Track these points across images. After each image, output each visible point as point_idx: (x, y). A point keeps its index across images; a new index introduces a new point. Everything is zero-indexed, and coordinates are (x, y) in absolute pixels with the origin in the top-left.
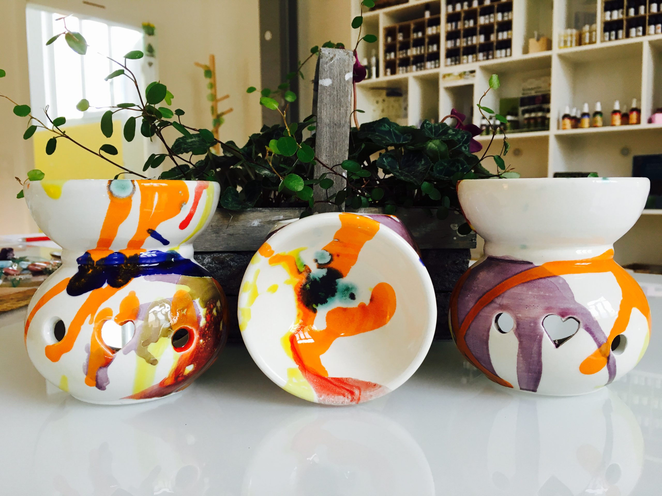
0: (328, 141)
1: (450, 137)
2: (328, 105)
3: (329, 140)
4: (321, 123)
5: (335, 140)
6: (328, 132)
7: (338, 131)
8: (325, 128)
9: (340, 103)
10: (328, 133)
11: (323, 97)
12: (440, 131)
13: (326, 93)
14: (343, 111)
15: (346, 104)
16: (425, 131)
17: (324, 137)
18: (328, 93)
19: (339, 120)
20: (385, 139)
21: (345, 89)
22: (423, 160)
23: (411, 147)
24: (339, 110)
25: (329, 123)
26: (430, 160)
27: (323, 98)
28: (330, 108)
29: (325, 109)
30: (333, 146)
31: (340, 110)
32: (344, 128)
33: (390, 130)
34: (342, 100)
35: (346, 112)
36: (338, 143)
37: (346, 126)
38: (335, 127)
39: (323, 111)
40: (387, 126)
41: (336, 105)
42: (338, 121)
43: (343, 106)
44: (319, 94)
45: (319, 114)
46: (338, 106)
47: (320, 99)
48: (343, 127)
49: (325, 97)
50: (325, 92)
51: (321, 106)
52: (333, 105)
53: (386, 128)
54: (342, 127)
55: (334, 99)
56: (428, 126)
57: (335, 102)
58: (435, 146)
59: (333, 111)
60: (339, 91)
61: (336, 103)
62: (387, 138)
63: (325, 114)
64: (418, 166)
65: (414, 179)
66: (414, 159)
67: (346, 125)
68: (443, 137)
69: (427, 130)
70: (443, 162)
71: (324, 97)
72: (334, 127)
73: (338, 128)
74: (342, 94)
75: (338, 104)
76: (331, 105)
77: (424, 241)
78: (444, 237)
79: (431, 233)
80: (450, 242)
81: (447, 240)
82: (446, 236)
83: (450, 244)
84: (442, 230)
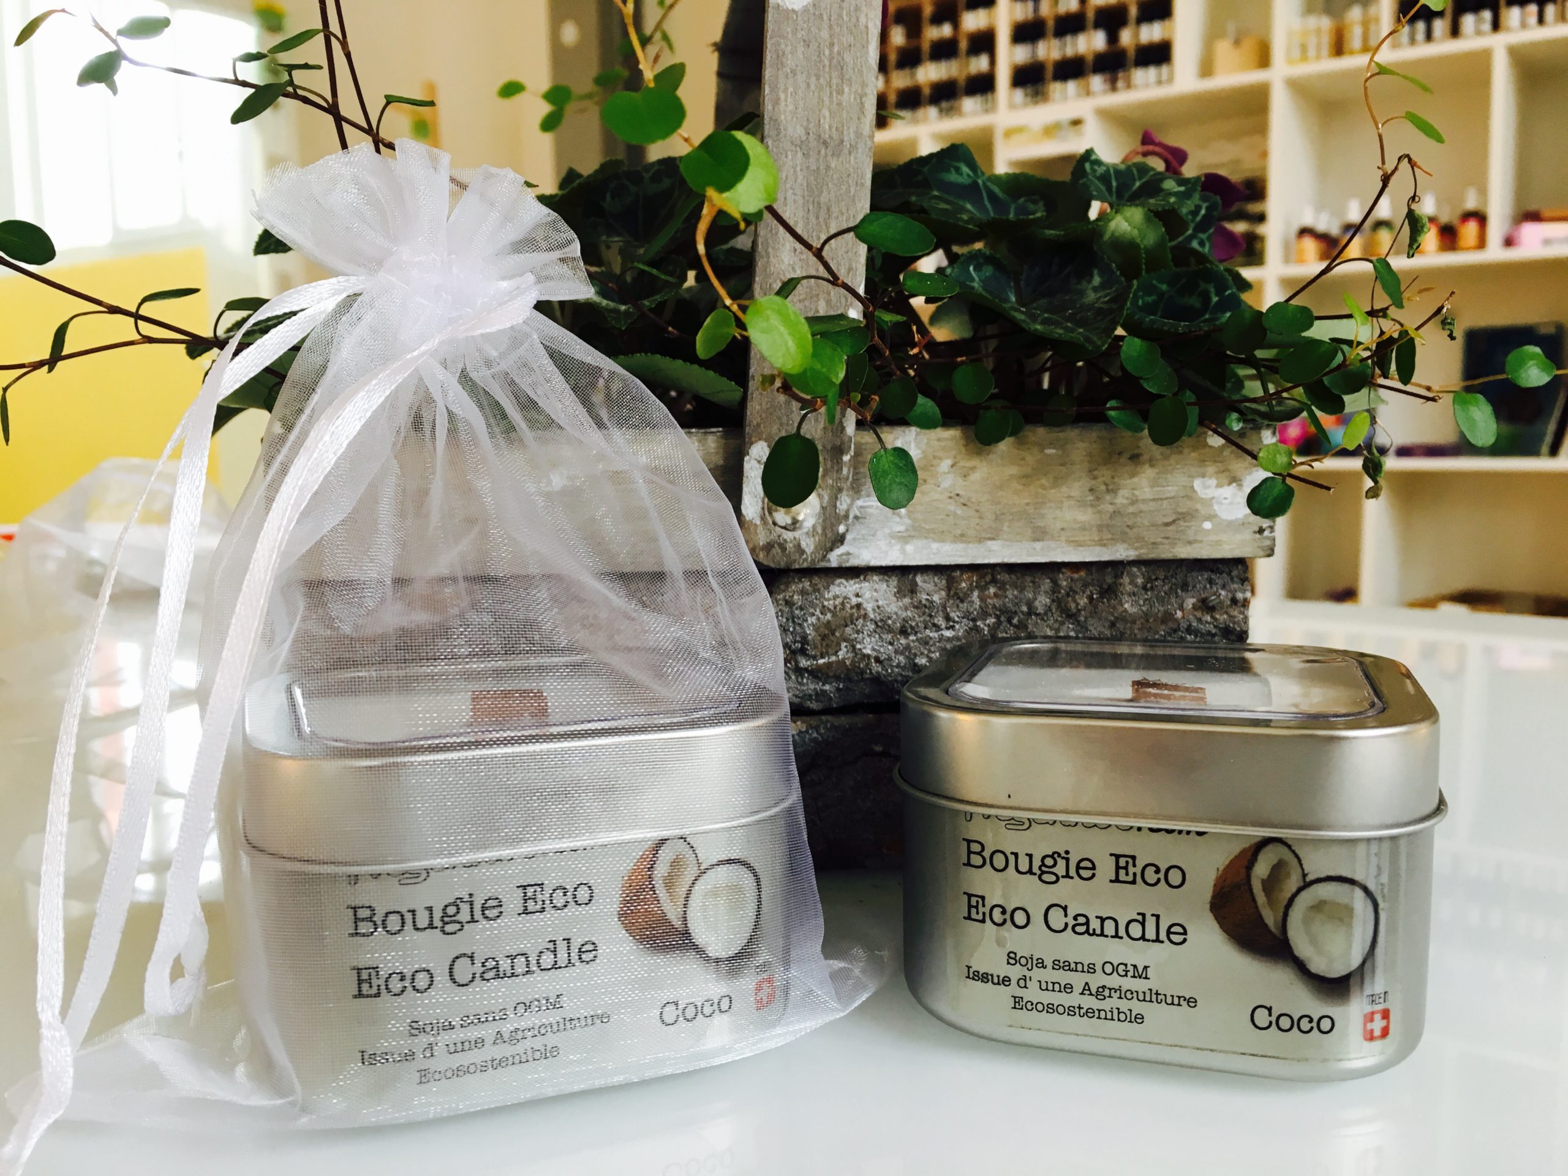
0: (801, 201)
1: (1172, 200)
2: (801, 78)
3: (804, 197)
4: (778, 134)
5: (823, 199)
6: (801, 170)
7: (833, 165)
8: (789, 153)
9: (842, 69)
10: (799, 173)
11: (783, 46)
12: (1134, 181)
13: (795, 31)
14: (852, 96)
15: (860, 72)
16: (1088, 183)
17: (788, 186)
18: (799, 36)
19: (837, 129)
20: (963, 210)
21: (858, 20)
22: (1096, 272)
23: (1053, 232)
24: (838, 93)
25: (804, 138)
26: (1118, 273)
27: (784, 52)
28: (808, 85)
29: (791, 89)
30: (817, 218)
31: (840, 92)
32: (852, 158)
33: (975, 183)
34: (848, 57)
35: (861, 99)
36: (835, 210)
37: (860, 150)
38: (823, 151)
39: (782, 96)
40: (965, 169)
41: (827, 76)
42: (834, 130)
43: (850, 80)
44: (771, 38)
45: (770, 107)
46: (834, 81)
47: (774, 56)
48: (850, 153)
49: (789, 48)
50: (789, 29)
51: (777, 77)
52: (818, 77)
53: (961, 174)
54: (846, 151)
55: (819, 56)
56: (1096, 167)
57: (824, 66)
58: (1129, 228)
59: (816, 94)
60: (837, 30)
61: (827, 69)
62: (969, 206)
63: (791, 107)
64: (1082, 293)
65: (1081, 330)
66: (1066, 272)
67: (861, 146)
68: (1152, 201)
69: (1097, 182)
70: (1154, 282)
71: (787, 46)
72: (819, 152)
73: (833, 155)
74: (847, 39)
75: (835, 74)
76: (809, 76)
77: (1110, 536)
78: (1174, 521)
79: (1131, 509)
80: (1191, 538)
81: (1181, 531)
82: (1179, 519)
83: (1190, 543)
84: (1166, 499)
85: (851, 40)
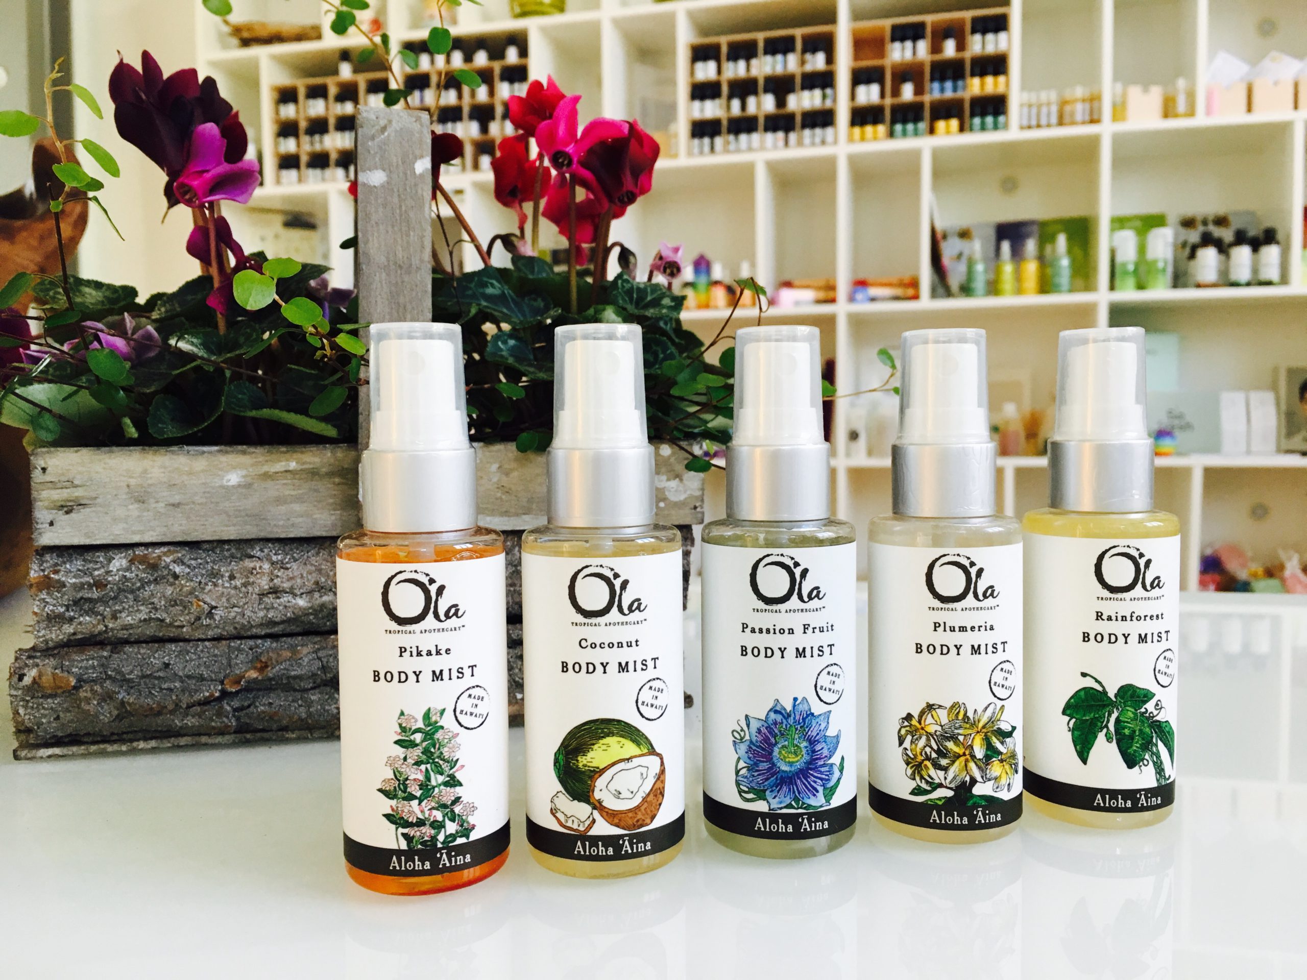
0: (386, 302)
2: (381, 227)
3: (388, 300)
5: (401, 300)
6: (385, 284)
7: (406, 280)
8: (377, 274)
9: (408, 221)
11: (369, 208)
13: (376, 199)
14: (416, 238)
15: (420, 222)
18: (379, 201)
19: (407, 258)
25: (386, 264)
27: (370, 211)
28: (387, 232)
29: (376, 234)
30: (398, 313)
31: (408, 235)
32: (418, 275)
34: (412, 214)
35: (421, 240)
36: (409, 307)
37: (423, 271)
38: (399, 272)
39: (371, 239)
41: (399, 226)
43: (414, 228)
44: (361, 203)
45: (363, 245)
46: (404, 229)
47: (364, 214)
49: (373, 209)
50: (372, 198)
52: (393, 226)
54: (414, 271)
55: (393, 214)
57: (396, 220)
59: (392, 237)
60: (403, 197)
63: (376, 245)
67: (423, 268)
72: (396, 272)
73: (405, 274)
74: (410, 203)
75: (404, 224)
76: (387, 226)
85: (413, 204)
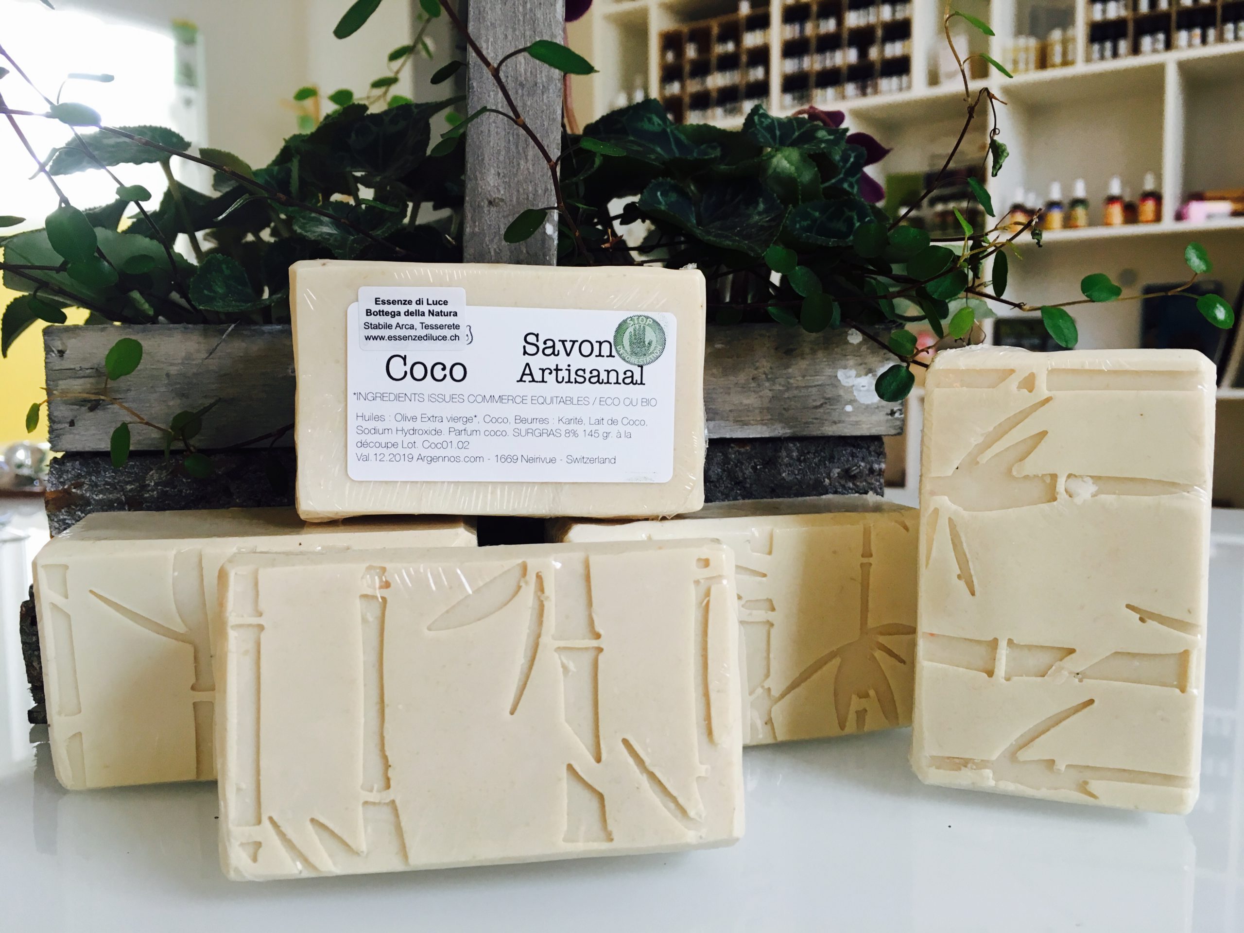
1: (823, 145)
2: (500, 31)
7: (529, 103)
8: (492, 93)
9: (534, 22)
12: (794, 133)
15: (550, 25)
16: (756, 132)
20: (654, 151)
22: (761, 200)
23: (725, 168)
26: (778, 201)
32: (545, 97)
33: (664, 131)
34: (539, 14)
37: (551, 91)
40: (656, 120)
41: (522, 29)
42: (529, 74)
46: (528, 33)
53: (653, 124)
56: (763, 120)
58: (788, 165)
62: (659, 150)
64: (749, 216)
65: (743, 242)
66: (737, 200)
67: (552, 88)
68: (806, 146)
69: (763, 131)
70: (809, 210)
77: (770, 417)
78: (821, 405)
79: (786, 395)
80: (836, 419)
81: (829, 413)
82: (826, 403)
83: (835, 423)
84: (815, 386)
